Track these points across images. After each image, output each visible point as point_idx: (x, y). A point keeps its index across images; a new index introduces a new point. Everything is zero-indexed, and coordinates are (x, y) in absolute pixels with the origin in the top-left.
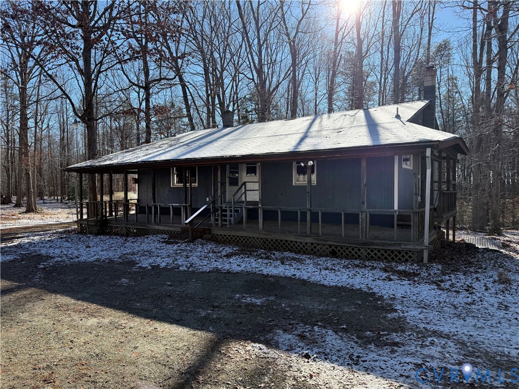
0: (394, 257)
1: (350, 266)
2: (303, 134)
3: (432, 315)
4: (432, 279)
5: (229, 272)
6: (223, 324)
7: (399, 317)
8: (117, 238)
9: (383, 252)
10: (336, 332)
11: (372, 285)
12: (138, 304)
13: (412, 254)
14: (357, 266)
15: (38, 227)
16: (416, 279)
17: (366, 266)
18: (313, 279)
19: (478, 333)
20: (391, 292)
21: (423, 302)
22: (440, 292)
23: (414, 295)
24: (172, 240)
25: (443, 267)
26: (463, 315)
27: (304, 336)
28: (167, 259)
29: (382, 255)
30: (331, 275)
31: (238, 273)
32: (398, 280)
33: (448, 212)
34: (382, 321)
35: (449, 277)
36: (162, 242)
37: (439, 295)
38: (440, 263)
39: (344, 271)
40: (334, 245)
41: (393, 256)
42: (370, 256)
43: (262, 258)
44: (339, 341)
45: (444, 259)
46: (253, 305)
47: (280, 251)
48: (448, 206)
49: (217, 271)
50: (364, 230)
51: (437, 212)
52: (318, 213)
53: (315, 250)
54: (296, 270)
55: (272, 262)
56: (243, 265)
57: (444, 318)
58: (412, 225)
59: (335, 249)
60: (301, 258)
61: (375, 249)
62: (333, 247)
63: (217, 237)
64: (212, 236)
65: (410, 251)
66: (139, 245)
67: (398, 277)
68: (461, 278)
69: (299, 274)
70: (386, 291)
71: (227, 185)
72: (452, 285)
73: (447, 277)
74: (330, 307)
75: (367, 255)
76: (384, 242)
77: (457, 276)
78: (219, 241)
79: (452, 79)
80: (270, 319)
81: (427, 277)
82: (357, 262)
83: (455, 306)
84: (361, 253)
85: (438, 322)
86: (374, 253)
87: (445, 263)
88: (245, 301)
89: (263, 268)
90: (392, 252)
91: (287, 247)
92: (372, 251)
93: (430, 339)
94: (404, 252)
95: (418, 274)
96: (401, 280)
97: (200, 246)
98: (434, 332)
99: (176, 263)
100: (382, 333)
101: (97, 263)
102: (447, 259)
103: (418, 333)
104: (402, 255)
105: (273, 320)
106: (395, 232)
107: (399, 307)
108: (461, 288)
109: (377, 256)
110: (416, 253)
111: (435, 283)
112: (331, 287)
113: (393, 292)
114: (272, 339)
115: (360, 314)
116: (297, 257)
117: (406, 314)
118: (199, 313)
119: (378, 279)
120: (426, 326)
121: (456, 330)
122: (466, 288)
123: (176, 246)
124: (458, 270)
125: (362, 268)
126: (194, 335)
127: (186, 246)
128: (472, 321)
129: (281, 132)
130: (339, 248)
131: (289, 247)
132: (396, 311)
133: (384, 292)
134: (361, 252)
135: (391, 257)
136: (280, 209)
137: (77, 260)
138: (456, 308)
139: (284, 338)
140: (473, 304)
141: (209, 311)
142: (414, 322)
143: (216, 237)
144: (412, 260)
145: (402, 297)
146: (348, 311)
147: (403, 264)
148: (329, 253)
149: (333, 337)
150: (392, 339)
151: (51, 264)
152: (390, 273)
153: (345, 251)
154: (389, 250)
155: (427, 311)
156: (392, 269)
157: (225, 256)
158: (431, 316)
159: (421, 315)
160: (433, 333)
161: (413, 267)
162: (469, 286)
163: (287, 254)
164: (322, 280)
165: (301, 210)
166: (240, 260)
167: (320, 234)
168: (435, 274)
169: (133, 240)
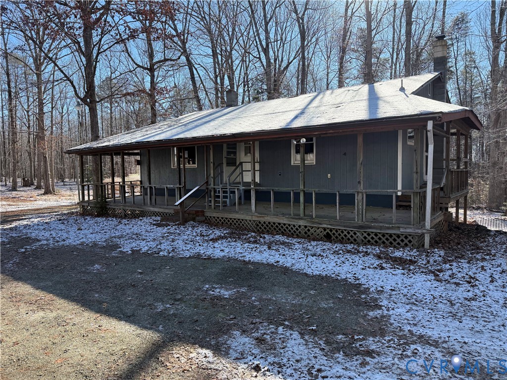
0: (393, 242)
1: (341, 252)
2: (300, 111)
3: (422, 314)
4: (430, 268)
5: (209, 258)
6: (177, 322)
7: (383, 316)
8: (112, 220)
9: (380, 236)
10: (302, 335)
11: (360, 274)
12: (97, 295)
13: (412, 238)
14: (349, 252)
15: (49, 209)
16: (412, 267)
17: (359, 252)
18: (297, 267)
19: (474, 340)
20: (380, 283)
21: (415, 297)
22: (436, 284)
23: (406, 287)
24: (164, 223)
25: (446, 253)
26: (459, 315)
27: (263, 340)
28: (151, 243)
29: (380, 239)
30: (318, 261)
31: (219, 259)
32: (392, 268)
33: (458, 191)
34: (361, 320)
35: (450, 265)
36: (154, 225)
37: (435, 287)
38: (444, 249)
39: (333, 258)
40: (328, 228)
41: (391, 240)
42: (367, 240)
43: (249, 242)
44: (302, 348)
45: (449, 243)
46: (220, 298)
47: (272, 234)
48: (458, 186)
49: (198, 256)
50: (361, 213)
51: (444, 192)
52: (312, 193)
53: (309, 233)
54: (281, 257)
55: (258, 246)
56: (227, 250)
57: (436, 317)
58: (412, 206)
59: (329, 232)
60: (291, 242)
61: (372, 232)
62: (328, 231)
63: (211, 219)
64: (206, 218)
65: (410, 235)
66: (131, 227)
67: (391, 265)
68: (465, 266)
69: (283, 260)
70: (374, 282)
71: (225, 165)
72: (452, 276)
73: (448, 266)
74: (305, 301)
75: (363, 239)
76: (381, 225)
77: (460, 264)
78: (211, 223)
79: (469, 54)
80: (231, 316)
81: (425, 265)
82: (349, 247)
83: (451, 303)
84: (357, 237)
85: (428, 323)
86: (371, 236)
87: (449, 248)
88: (213, 293)
89: (246, 254)
90: (391, 236)
91: (280, 229)
92: (369, 235)
93: (413, 347)
94: (404, 236)
95: (415, 262)
96: (395, 268)
97: (190, 229)
98: (421, 337)
99: (159, 247)
100: (356, 337)
101: (80, 247)
102: (452, 244)
103: (400, 337)
104: (401, 239)
105: (235, 318)
106: (394, 214)
107: (384, 303)
108: (462, 279)
109: (374, 240)
110: (417, 237)
111: (433, 273)
112: (314, 276)
113: (382, 283)
114: (225, 343)
115: (337, 310)
116: (287, 241)
117: (391, 312)
118: (156, 308)
119: (369, 267)
120: (411, 329)
121: (448, 334)
122: (468, 280)
123: (166, 228)
124: (462, 257)
125: (354, 253)
126: (138, 335)
127: (176, 229)
128: (470, 322)
129: (280, 109)
130: (334, 231)
131: (282, 230)
132: (380, 307)
133: (371, 283)
134: (357, 235)
135: (389, 241)
136: (273, 190)
137: (61, 243)
138: (452, 305)
139: (240, 341)
140: (473, 300)
141: (168, 306)
142: (398, 322)
143: (209, 219)
144: (412, 245)
145: (391, 290)
146: (324, 308)
147: (401, 249)
148: (323, 237)
149: (297, 342)
150: (367, 346)
151: (33, 248)
152: (384, 260)
153: (340, 235)
154: (387, 234)
155: (418, 308)
156: (388, 255)
157: (211, 240)
158: (420, 314)
159: (409, 314)
160: (419, 338)
161: (412, 253)
162: (471, 277)
163: (278, 237)
164: (306, 268)
165: (295, 191)
166: (225, 244)
167: (314, 217)
168: (435, 262)
169: (126, 223)
